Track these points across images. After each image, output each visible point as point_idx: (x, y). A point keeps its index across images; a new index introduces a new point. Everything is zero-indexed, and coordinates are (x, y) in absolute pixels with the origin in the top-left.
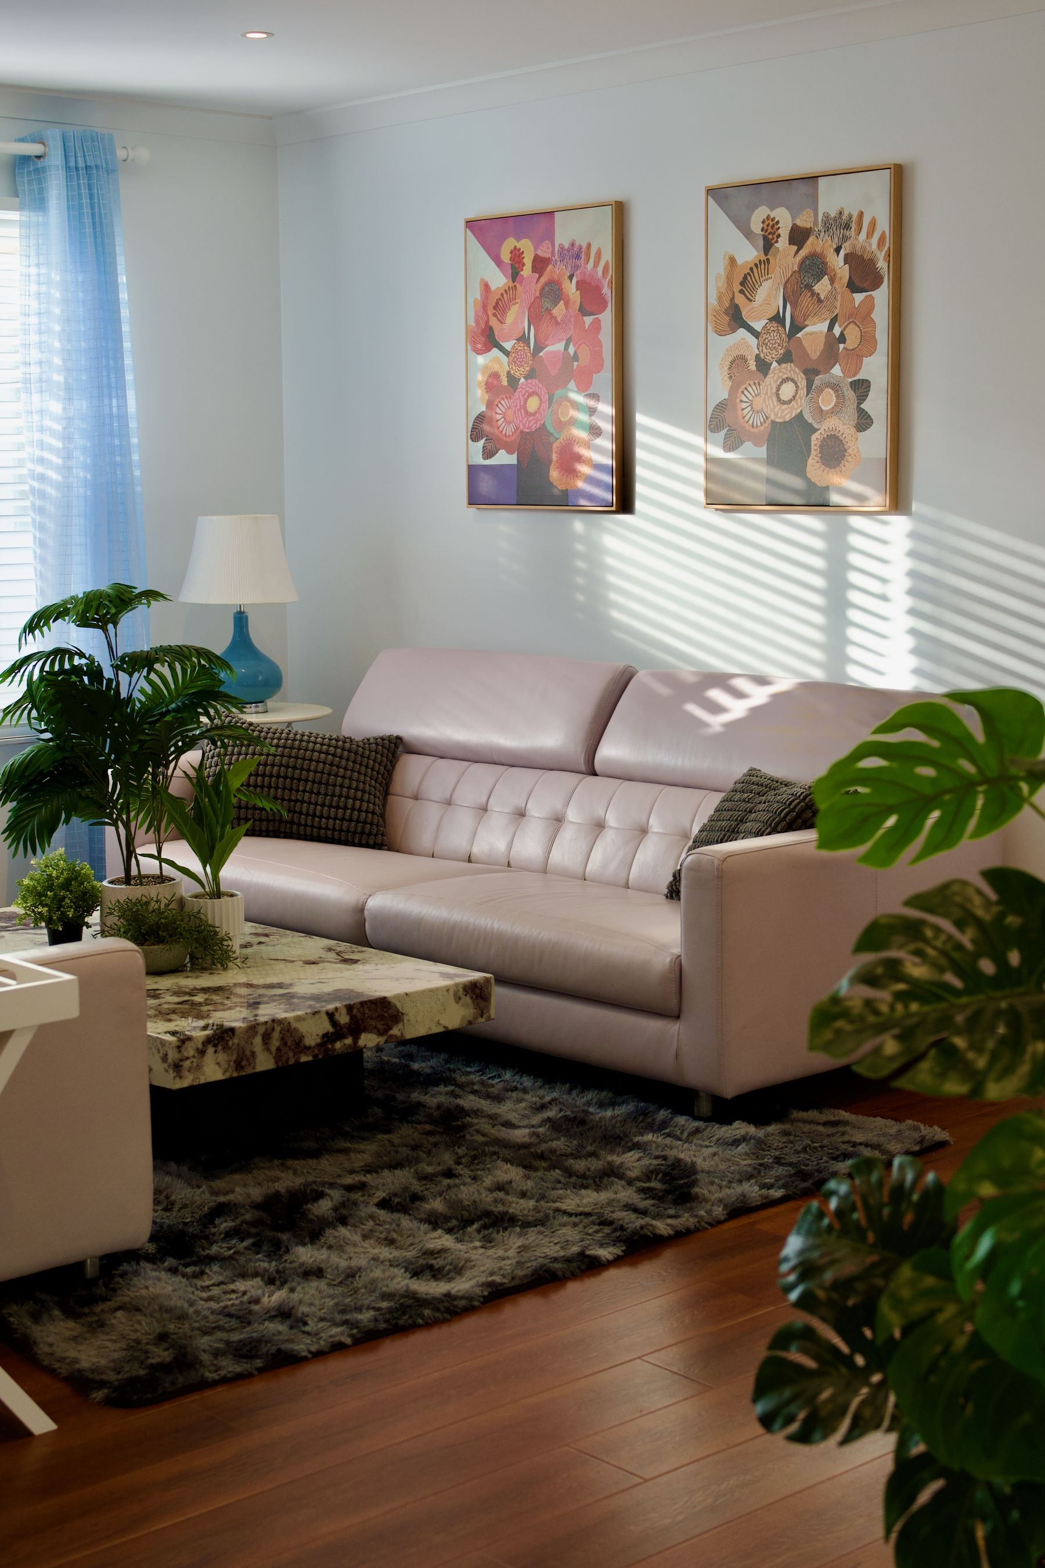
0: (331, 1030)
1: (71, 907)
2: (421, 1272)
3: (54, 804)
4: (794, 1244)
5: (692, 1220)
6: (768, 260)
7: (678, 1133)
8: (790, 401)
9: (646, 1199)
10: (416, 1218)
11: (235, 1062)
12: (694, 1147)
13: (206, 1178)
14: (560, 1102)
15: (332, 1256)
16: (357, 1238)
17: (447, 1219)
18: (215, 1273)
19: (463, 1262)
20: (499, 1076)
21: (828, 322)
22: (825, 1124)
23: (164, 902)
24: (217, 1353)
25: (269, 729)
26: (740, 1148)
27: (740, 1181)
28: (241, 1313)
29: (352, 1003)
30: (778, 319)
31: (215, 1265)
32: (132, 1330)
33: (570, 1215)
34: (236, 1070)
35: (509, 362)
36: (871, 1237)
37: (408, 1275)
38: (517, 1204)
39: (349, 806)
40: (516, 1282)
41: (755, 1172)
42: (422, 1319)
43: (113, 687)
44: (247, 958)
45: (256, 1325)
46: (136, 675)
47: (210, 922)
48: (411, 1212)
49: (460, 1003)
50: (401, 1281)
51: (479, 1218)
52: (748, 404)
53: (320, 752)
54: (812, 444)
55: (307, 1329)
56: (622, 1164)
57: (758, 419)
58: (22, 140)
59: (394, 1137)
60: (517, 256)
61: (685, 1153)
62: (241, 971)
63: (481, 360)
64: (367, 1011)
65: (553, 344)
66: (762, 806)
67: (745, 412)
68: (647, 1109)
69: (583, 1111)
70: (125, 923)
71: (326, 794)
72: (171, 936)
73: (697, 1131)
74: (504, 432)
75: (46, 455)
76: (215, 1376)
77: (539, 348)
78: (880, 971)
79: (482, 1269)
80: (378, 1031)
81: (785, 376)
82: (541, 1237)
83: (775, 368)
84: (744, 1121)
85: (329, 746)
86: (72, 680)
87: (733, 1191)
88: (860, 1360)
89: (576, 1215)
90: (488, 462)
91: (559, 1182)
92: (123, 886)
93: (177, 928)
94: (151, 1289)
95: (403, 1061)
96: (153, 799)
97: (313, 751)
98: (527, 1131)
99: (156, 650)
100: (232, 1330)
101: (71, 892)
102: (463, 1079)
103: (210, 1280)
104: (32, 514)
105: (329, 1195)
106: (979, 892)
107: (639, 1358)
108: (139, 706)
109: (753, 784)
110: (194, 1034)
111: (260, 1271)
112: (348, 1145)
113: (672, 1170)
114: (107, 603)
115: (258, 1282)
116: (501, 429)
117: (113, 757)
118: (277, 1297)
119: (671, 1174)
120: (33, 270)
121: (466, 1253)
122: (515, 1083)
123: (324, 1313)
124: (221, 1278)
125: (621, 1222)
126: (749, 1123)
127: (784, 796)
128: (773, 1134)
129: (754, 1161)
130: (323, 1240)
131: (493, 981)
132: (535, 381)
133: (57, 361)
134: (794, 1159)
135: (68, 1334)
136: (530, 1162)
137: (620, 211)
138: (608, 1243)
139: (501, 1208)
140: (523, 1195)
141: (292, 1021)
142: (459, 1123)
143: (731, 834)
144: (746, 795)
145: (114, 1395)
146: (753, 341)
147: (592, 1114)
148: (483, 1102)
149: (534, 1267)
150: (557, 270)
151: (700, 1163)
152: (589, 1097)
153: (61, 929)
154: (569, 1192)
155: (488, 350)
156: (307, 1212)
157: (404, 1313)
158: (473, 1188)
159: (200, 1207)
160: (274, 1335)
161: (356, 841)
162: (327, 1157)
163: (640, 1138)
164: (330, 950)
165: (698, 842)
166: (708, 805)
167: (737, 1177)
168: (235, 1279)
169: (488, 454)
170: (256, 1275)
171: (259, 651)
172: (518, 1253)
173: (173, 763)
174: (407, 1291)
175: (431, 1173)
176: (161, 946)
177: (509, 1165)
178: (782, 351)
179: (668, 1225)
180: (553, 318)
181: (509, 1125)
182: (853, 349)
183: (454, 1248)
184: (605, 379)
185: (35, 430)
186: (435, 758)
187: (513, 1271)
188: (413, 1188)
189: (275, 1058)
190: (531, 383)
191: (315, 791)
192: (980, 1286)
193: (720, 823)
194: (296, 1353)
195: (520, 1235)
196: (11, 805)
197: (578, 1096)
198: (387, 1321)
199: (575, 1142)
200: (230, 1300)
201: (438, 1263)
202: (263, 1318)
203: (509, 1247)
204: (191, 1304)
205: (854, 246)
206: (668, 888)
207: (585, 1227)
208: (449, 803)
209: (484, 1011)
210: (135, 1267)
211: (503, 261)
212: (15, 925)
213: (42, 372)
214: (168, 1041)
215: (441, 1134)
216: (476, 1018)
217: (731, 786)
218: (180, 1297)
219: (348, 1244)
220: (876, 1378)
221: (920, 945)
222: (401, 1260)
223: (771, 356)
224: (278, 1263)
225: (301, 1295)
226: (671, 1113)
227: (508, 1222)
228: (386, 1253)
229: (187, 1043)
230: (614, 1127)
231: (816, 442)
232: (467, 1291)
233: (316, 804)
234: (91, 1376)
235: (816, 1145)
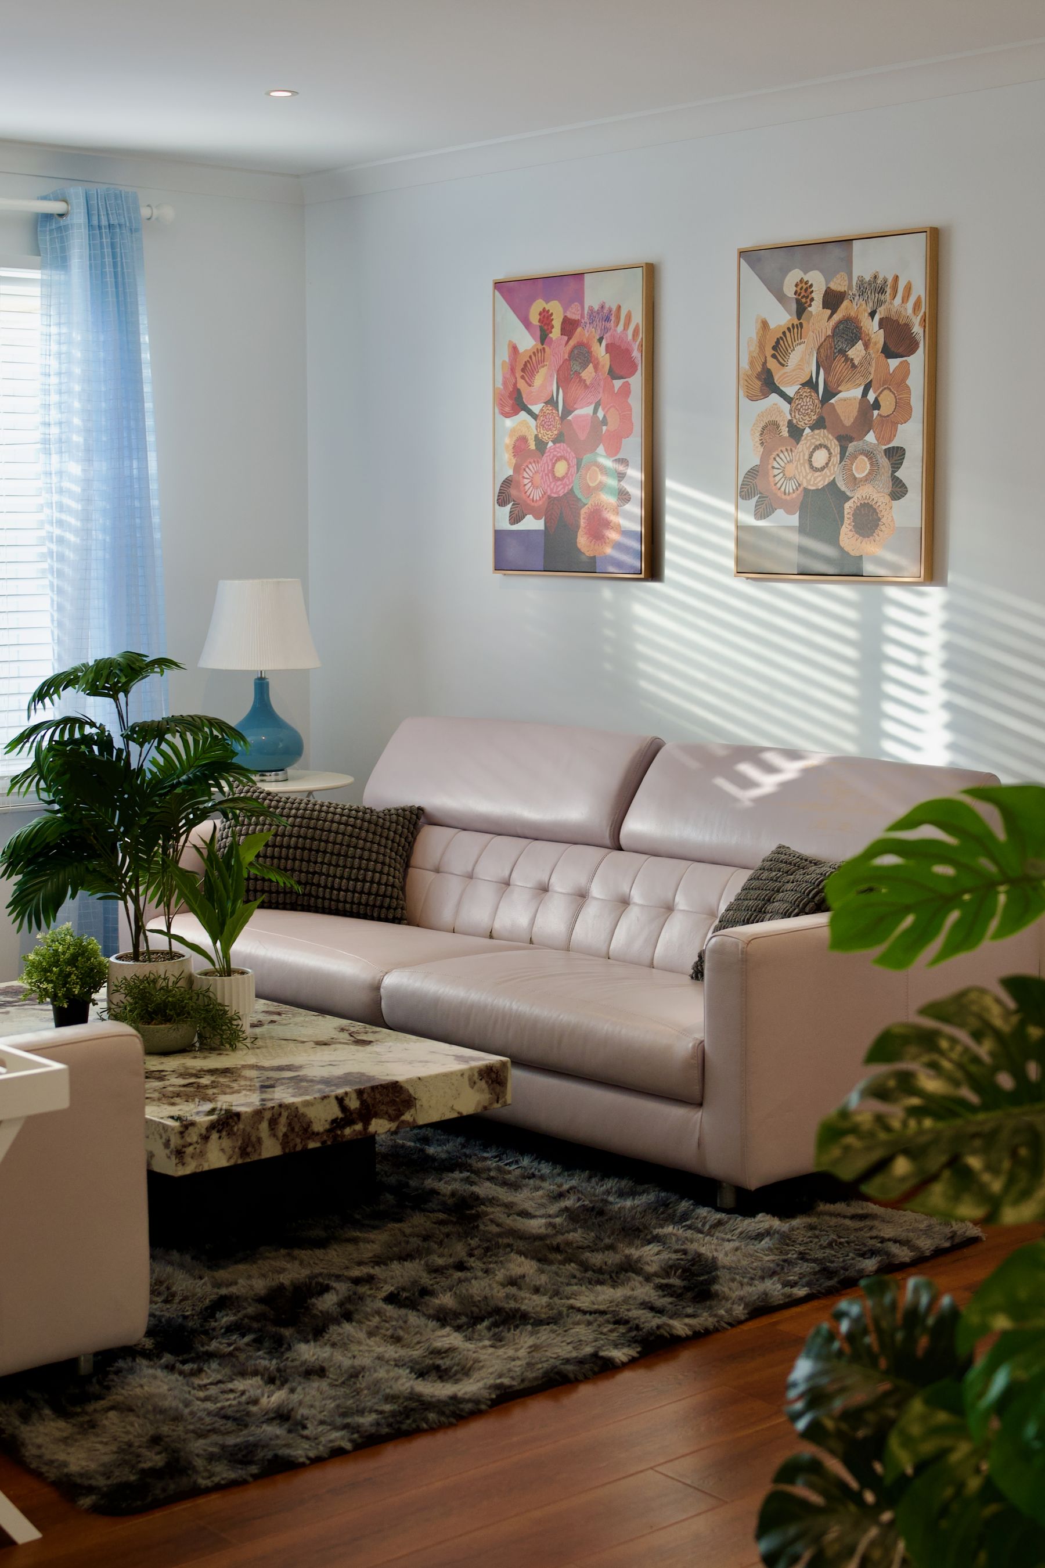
0: (340, 1115)
1: (77, 984)
2: (427, 1373)
3: (61, 877)
4: (803, 1368)
5: (711, 1319)
6: (801, 324)
7: (700, 1225)
8: (823, 469)
9: (664, 1296)
10: (424, 1314)
11: (240, 1148)
12: (715, 1241)
13: (210, 1268)
14: (578, 1191)
15: (335, 1354)
16: (362, 1335)
17: (456, 1315)
18: (213, 1371)
19: (471, 1362)
20: (517, 1162)
21: (862, 387)
22: (853, 1217)
23: (172, 979)
24: (211, 1458)
25: (288, 799)
26: (763, 1242)
27: (762, 1278)
28: (238, 1415)
29: (362, 1087)
30: (810, 384)
31: (214, 1362)
32: (124, 1432)
33: (585, 1313)
34: (241, 1157)
35: (537, 426)
36: (883, 1363)
37: (413, 1376)
38: (530, 1300)
39: (368, 879)
40: (526, 1384)
41: (778, 1269)
42: (426, 1423)
43: (124, 757)
44: (256, 1038)
45: (253, 1428)
46: (147, 746)
47: (219, 1001)
48: (419, 1308)
49: (476, 1087)
50: (406, 1383)
51: (490, 1315)
52: (780, 471)
53: (339, 823)
54: (846, 513)
55: (306, 1432)
56: (640, 1258)
57: (790, 486)
58: (44, 198)
59: (406, 1227)
60: (546, 318)
61: (706, 1246)
62: (250, 1052)
63: (509, 423)
64: (378, 1096)
65: (582, 408)
66: (789, 886)
67: (777, 478)
68: (667, 1200)
69: (602, 1200)
70: (131, 1001)
71: (345, 867)
72: (178, 1015)
73: (720, 1223)
74: (531, 497)
75: (64, 517)
76: (208, 1483)
77: (567, 411)
78: (892, 1083)
79: (491, 1370)
80: (389, 1116)
81: (818, 443)
82: (553, 1336)
83: (807, 434)
84: (768, 1213)
85: (349, 816)
86: (81, 750)
87: (754, 1288)
88: (869, 1497)
89: (591, 1313)
90: (515, 527)
91: (574, 1277)
92: (131, 963)
93: (184, 1007)
94: (146, 1388)
95: (418, 1145)
96: (163, 873)
97: (332, 821)
98: (543, 1221)
99: (168, 720)
100: (228, 1433)
101: (77, 968)
102: (480, 1165)
103: (208, 1378)
104: (50, 577)
105: (335, 1289)
106: (998, 1001)
107: (652, 1468)
108: (150, 777)
109: (781, 862)
110: (198, 1119)
111: (261, 1369)
112: (358, 1234)
113: (693, 1265)
114: (117, 672)
115: (257, 1382)
116: (528, 493)
117: (122, 829)
118: (275, 1398)
119: (690, 1270)
120: (54, 330)
121: (474, 1352)
122: (533, 1170)
123: (325, 1416)
124: (219, 1377)
125: (637, 1321)
126: (774, 1216)
127: (813, 875)
128: (798, 1228)
129: (777, 1257)
130: (327, 1336)
131: (509, 1065)
132: (563, 445)
133: (77, 421)
134: (819, 1255)
135: (58, 1434)
136: (546, 1255)
137: (651, 273)
138: (623, 1344)
139: (513, 1305)
140: (537, 1290)
141: (300, 1106)
142: (473, 1212)
143: (757, 915)
144: (774, 873)
145: (102, 1502)
146: (785, 406)
147: (611, 1203)
148: (499, 1189)
149: (544, 1369)
150: (586, 333)
151: (720, 1256)
152: (609, 1185)
153: (66, 1006)
154: (584, 1288)
155: (516, 413)
156: (311, 1307)
157: (408, 1417)
158: (484, 1283)
159: (200, 1300)
160: (271, 1439)
161: (375, 915)
162: (335, 1247)
163: (660, 1230)
164: (342, 1030)
165: (726, 922)
166: (737, 881)
167: (760, 1273)
168: (234, 1377)
169: (515, 519)
170: (255, 1373)
171: (280, 718)
172: (529, 1353)
173: (184, 836)
174: (411, 1393)
175: (441, 1266)
176: (168, 1025)
177: (523, 1258)
178: (815, 417)
179: (686, 1325)
180: (582, 381)
181: (525, 1214)
182: (888, 416)
183: (463, 1347)
184: (634, 445)
185: (54, 491)
186: (457, 830)
187: (523, 1373)
188: (423, 1281)
189: (281, 1144)
190: (559, 448)
191: (334, 863)
192: (995, 1424)
193: (746, 902)
194: (293, 1459)
195: (532, 1334)
196: (17, 878)
197: (597, 1185)
198: (389, 1425)
199: (593, 1234)
200: (228, 1400)
201: (445, 1364)
202: (261, 1420)
203: (519, 1346)
204: (186, 1405)
205: (889, 310)
206: (693, 969)
207: (599, 1326)
208: (470, 876)
209: (500, 1097)
210: (130, 1364)
211: (531, 323)
212: (20, 1000)
213: (61, 433)
214: (170, 1126)
215: (454, 1223)
216: (491, 1104)
217: (759, 864)
218: (175, 1397)
219: (352, 1341)
220: (887, 1516)
221: (935, 1057)
222: (407, 1359)
223: (803, 422)
224: (279, 1361)
225: (301, 1397)
226: (693, 1204)
227: (520, 1320)
228: (391, 1352)
229: (190, 1128)
230: (633, 1218)
231: (849, 511)
232: (474, 1394)
233: (335, 876)
234: (79, 1481)
235: (842, 1240)
